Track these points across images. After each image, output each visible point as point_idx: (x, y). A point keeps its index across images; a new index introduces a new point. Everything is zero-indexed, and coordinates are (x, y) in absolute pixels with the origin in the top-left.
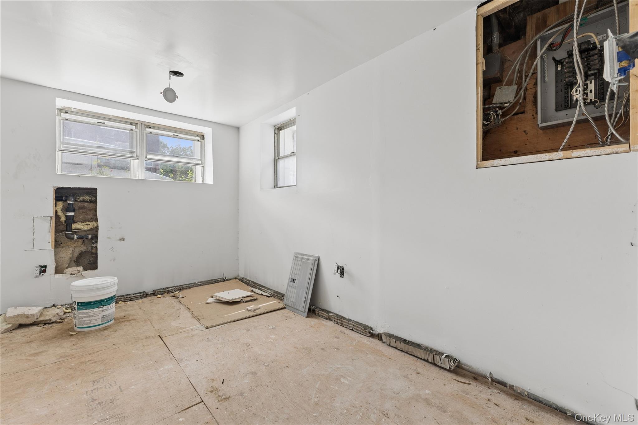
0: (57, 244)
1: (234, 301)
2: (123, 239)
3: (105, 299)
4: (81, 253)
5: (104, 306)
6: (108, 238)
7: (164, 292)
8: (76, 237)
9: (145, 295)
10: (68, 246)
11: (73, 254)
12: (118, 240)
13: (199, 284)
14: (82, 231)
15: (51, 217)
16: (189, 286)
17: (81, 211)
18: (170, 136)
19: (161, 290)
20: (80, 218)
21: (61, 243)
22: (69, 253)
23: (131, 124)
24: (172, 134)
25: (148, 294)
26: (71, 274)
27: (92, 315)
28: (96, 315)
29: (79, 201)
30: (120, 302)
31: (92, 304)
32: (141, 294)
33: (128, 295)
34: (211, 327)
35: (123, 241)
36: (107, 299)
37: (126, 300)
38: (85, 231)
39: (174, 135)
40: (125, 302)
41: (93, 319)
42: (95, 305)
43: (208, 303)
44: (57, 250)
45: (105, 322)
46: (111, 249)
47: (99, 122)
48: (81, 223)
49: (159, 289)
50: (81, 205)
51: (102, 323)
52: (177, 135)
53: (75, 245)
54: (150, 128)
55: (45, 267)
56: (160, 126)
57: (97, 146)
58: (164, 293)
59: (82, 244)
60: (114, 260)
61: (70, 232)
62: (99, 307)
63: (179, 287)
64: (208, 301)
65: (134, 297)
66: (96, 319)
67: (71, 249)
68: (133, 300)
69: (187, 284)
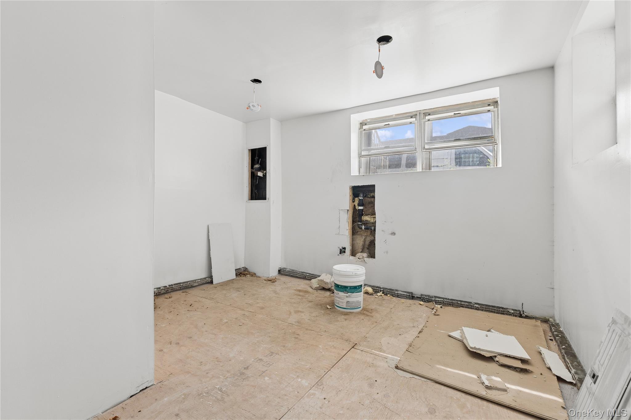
0: (354, 232)
1: (478, 352)
2: (393, 234)
3: (349, 286)
4: (371, 242)
5: (348, 292)
6: (383, 231)
7: (430, 300)
8: (363, 227)
9: (412, 297)
10: (361, 235)
11: (365, 241)
12: (390, 234)
13: (477, 306)
14: (370, 223)
15: (348, 210)
16: (461, 304)
17: (370, 205)
18: (451, 117)
19: (427, 297)
20: (370, 211)
21: (357, 231)
22: (362, 241)
23: (412, 117)
24: (452, 114)
25: (414, 297)
26: (358, 258)
27: (340, 297)
28: (342, 298)
29: (370, 197)
30: (389, 295)
31: (340, 288)
32: (408, 294)
33: (397, 290)
34: (401, 370)
35: (394, 235)
36: (350, 287)
37: (394, 295)
38: (372, 223)
39: (455, 114)
40: (393, 296)
41: (340, 301)
42: (341, 289)
43: (450, 336)
44: (354, 236)
45: (348, 308)
46: (385, 242)
47: (385, 125)
48: (370, 216)
49: (426, 296)
50: (370, 200)
51: (347, 308)
52: (459, 113)
53: (366, 234)
54: (429, 114)
55: (345, 248)
56: (438, 109)
57: (384, 146)
58: (431, 302)
59: (370, 234)
60: (387, 252)
61: (360, 223)
62: (344, 292)
63: (448, 301)
64: (452, 334)
65: (401, 295)
66: (343, 302)
67: (364, 237)
68: (400, 298)
69: (460, 301)
